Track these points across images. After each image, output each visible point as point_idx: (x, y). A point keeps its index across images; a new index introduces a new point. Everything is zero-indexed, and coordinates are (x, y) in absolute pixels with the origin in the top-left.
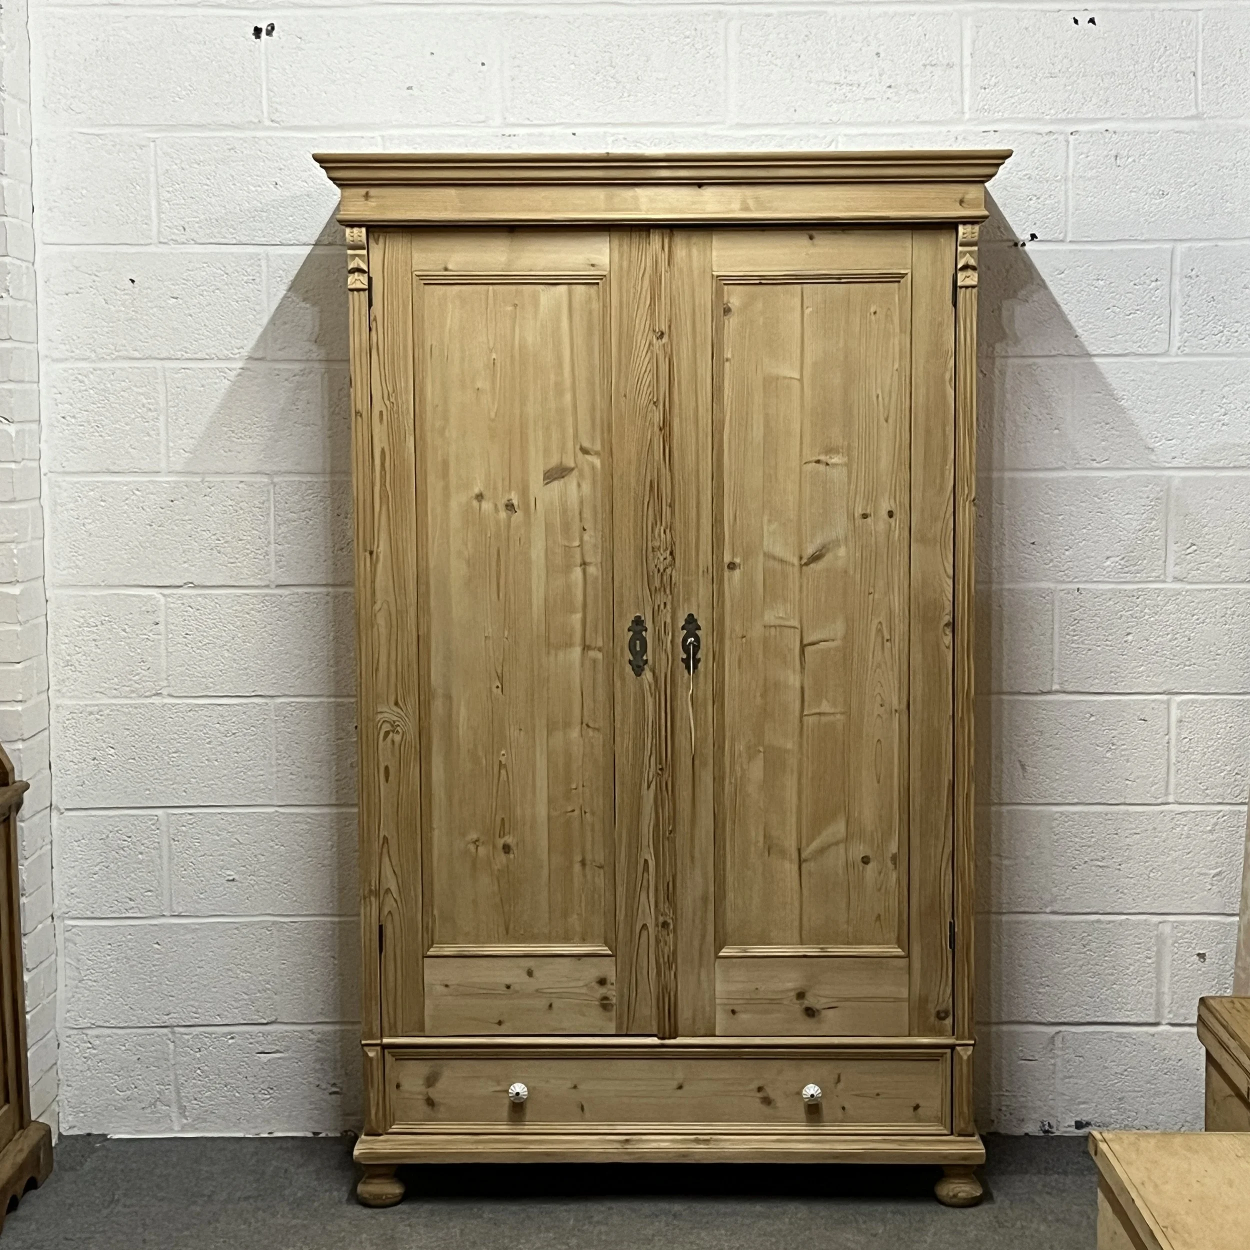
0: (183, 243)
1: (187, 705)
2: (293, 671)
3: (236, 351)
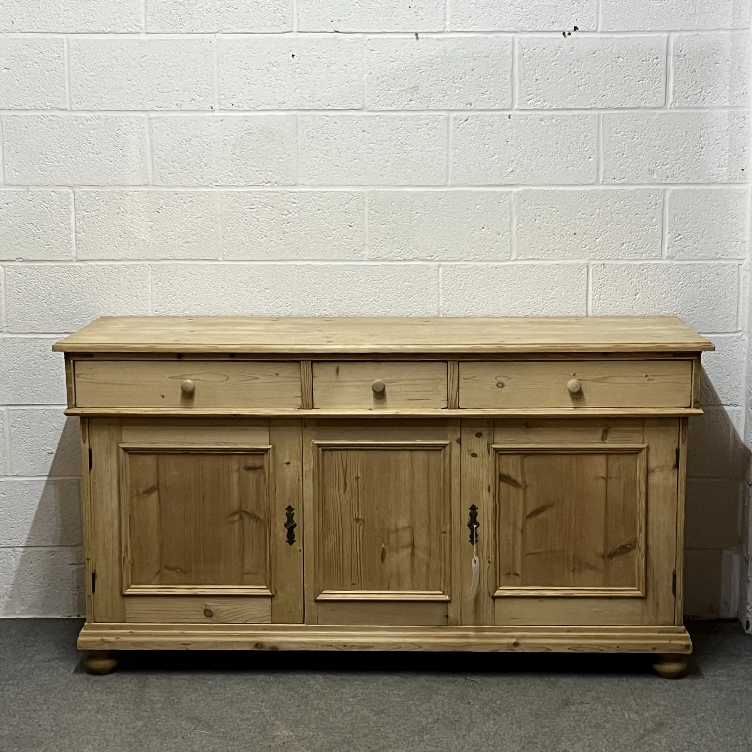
0: (13, 32)
1: (20, 338)
2: (89, 316)
3: (49, 104)
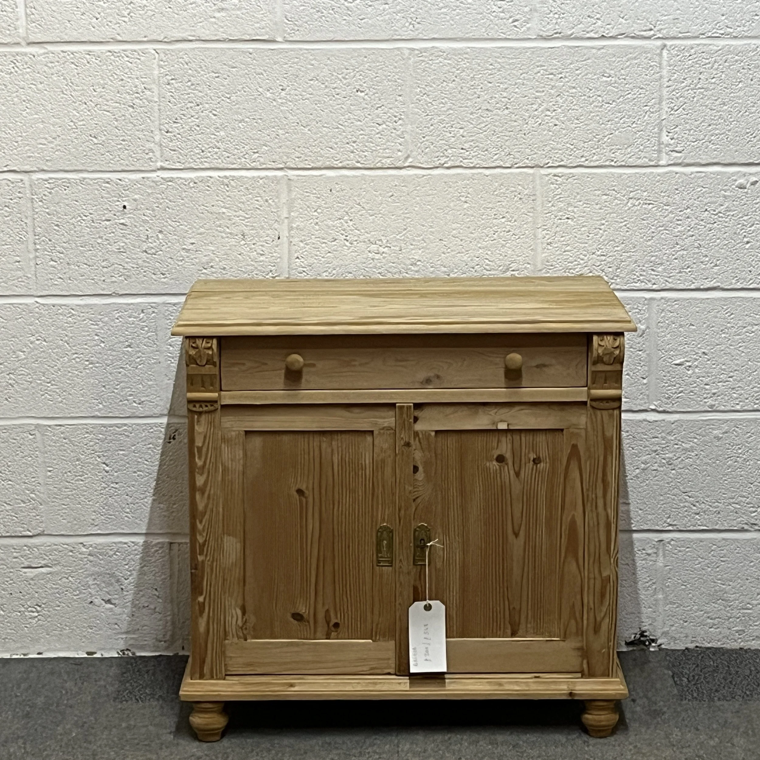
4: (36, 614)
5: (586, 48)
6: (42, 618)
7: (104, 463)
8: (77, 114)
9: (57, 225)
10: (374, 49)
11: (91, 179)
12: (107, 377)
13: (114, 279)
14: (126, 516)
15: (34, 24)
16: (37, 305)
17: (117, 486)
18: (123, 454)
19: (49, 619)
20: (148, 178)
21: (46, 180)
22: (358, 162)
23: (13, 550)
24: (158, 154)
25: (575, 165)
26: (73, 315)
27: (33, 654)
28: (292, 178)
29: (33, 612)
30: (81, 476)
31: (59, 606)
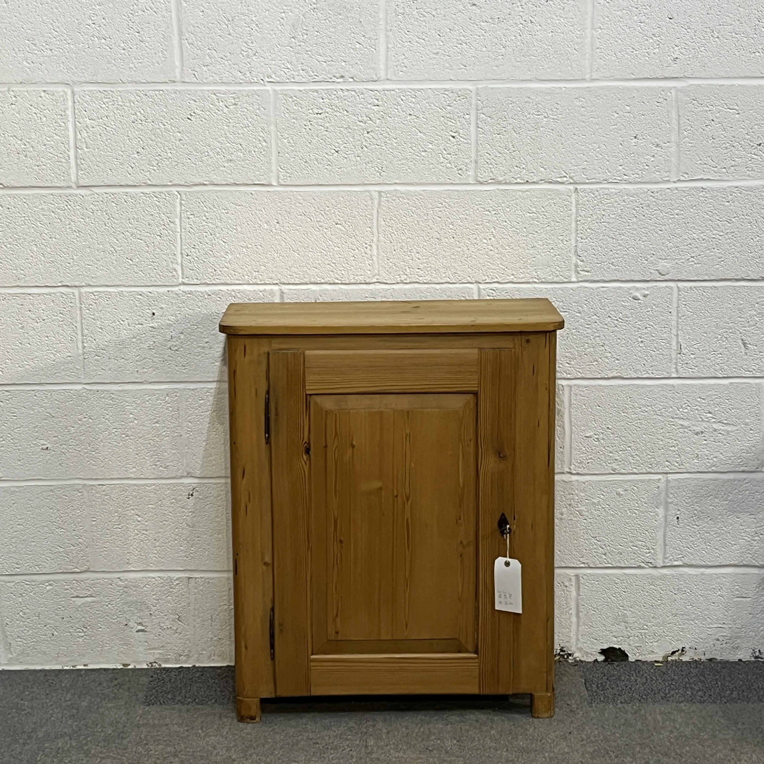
4: (83, 634)
5: (514, 190)
6: (88, 638)
7: (137, 515)
8: (116, 242)
9: (101, 328)
10: (349, 191)
11: (127, 292)
12: (139, 447)
13: (145, 370)
14: (154, 557)
15: (82, 172)
16: (85, 390)
17: (147, 533)
18: (152, 508)
19: (93, 638)
20: (172, 291)
21: (92, 293)
22: (337, 279)
23: (65, 584)
24: (180, 272)
25: (507, 281)
26: (113, 398)
27: (80, 665)
28: (285, 291)
29: (80, 632)
30: (118, 525)
31: (100, 628)
